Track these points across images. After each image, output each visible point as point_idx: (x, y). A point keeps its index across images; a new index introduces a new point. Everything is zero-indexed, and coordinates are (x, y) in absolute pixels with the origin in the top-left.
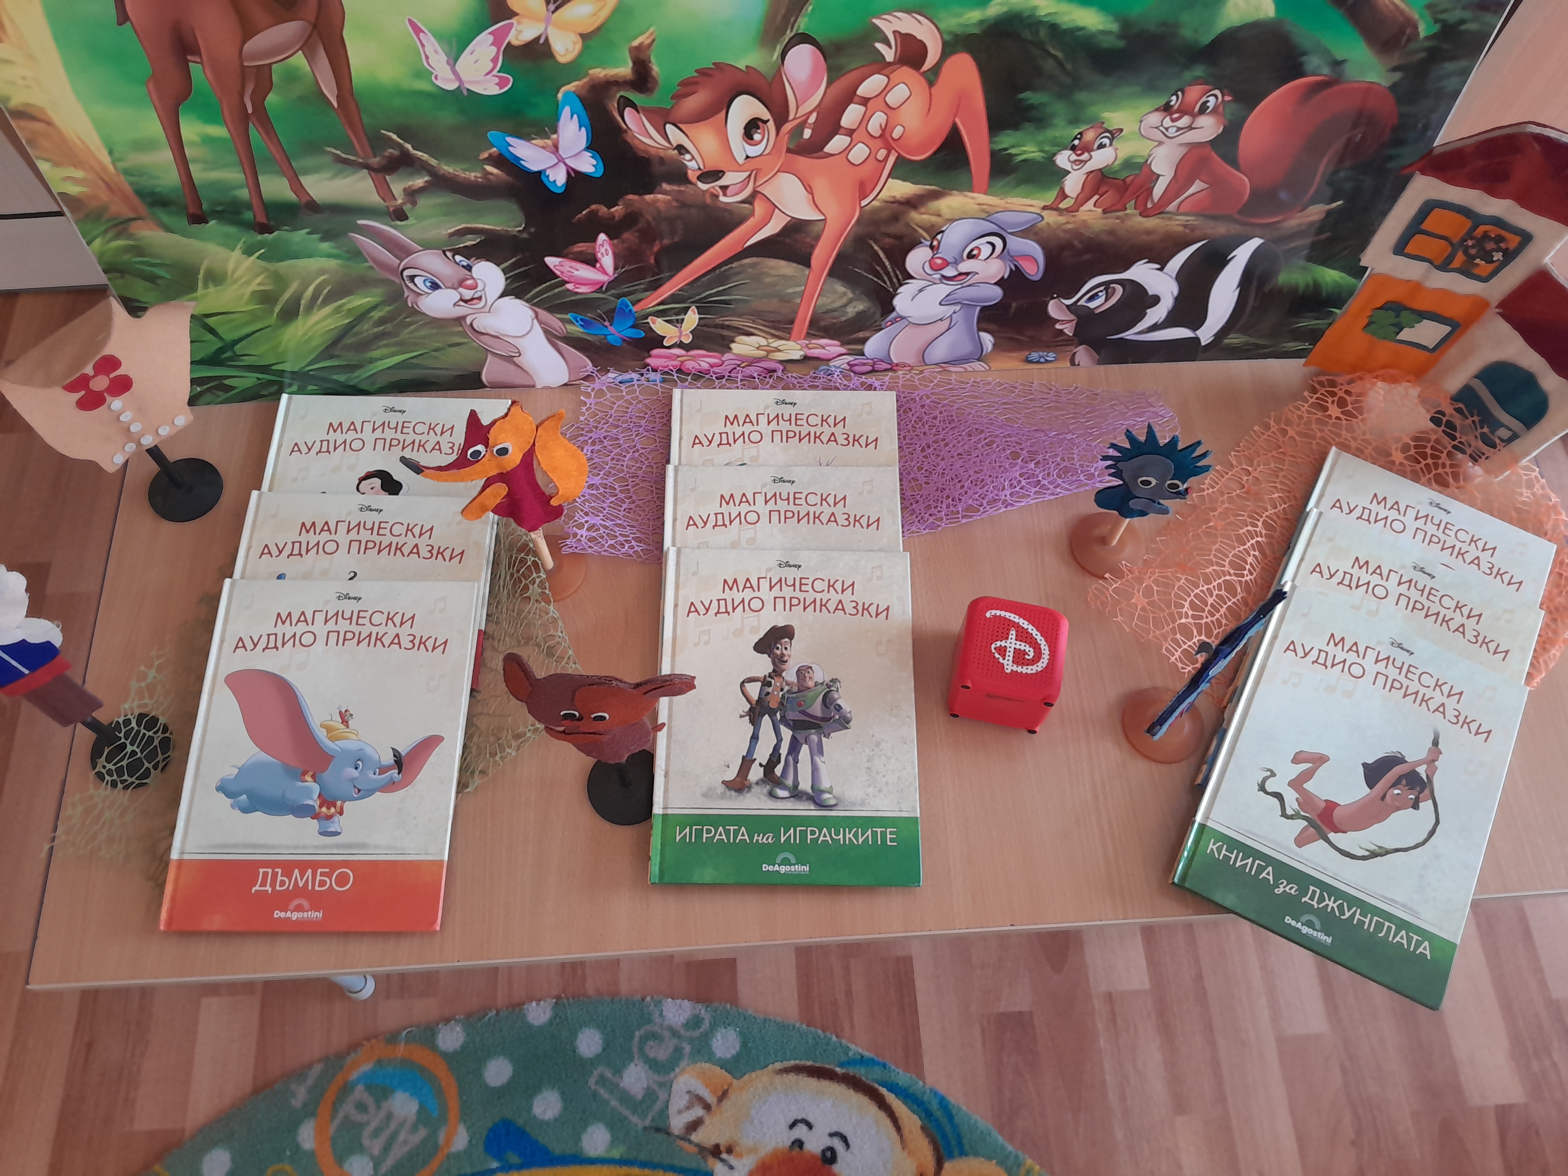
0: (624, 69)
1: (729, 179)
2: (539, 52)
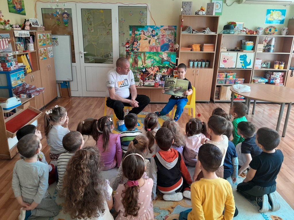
1: (150, 71)
2: (144, 66)
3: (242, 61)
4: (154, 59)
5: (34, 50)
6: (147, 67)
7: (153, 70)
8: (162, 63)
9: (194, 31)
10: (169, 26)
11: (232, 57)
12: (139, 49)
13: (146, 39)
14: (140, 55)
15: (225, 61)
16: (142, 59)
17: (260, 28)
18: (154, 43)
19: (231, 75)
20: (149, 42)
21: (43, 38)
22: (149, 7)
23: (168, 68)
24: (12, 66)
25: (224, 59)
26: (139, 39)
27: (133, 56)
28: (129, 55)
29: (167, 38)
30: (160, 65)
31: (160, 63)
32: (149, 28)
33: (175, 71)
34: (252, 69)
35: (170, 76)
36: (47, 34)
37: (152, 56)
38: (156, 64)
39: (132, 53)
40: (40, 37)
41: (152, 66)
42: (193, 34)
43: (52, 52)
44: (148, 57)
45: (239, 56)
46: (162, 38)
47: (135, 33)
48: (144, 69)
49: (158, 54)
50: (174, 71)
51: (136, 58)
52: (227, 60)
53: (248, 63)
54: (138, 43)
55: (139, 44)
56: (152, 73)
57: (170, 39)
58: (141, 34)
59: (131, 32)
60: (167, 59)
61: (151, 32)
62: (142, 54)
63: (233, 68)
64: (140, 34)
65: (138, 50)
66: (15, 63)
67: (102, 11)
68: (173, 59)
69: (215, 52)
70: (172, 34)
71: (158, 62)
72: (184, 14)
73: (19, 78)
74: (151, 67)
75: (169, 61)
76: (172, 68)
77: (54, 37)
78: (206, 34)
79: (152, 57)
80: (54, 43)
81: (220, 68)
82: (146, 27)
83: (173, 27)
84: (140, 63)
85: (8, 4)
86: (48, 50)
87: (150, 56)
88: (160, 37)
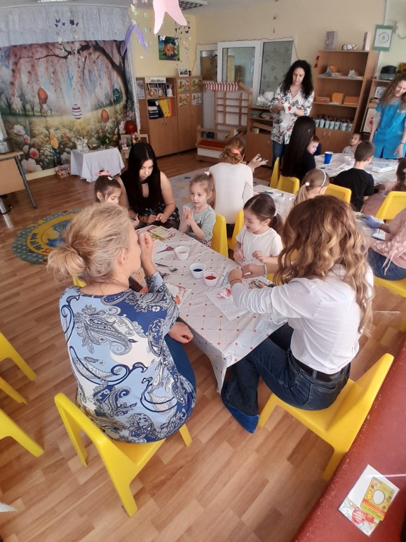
5: (172, 96)
15: (372, 123)
21: (185, 84)
25: (372, 118)
43: (199, 99)
69: (358, 107)
78: (350, 78)
86: (193, 96)
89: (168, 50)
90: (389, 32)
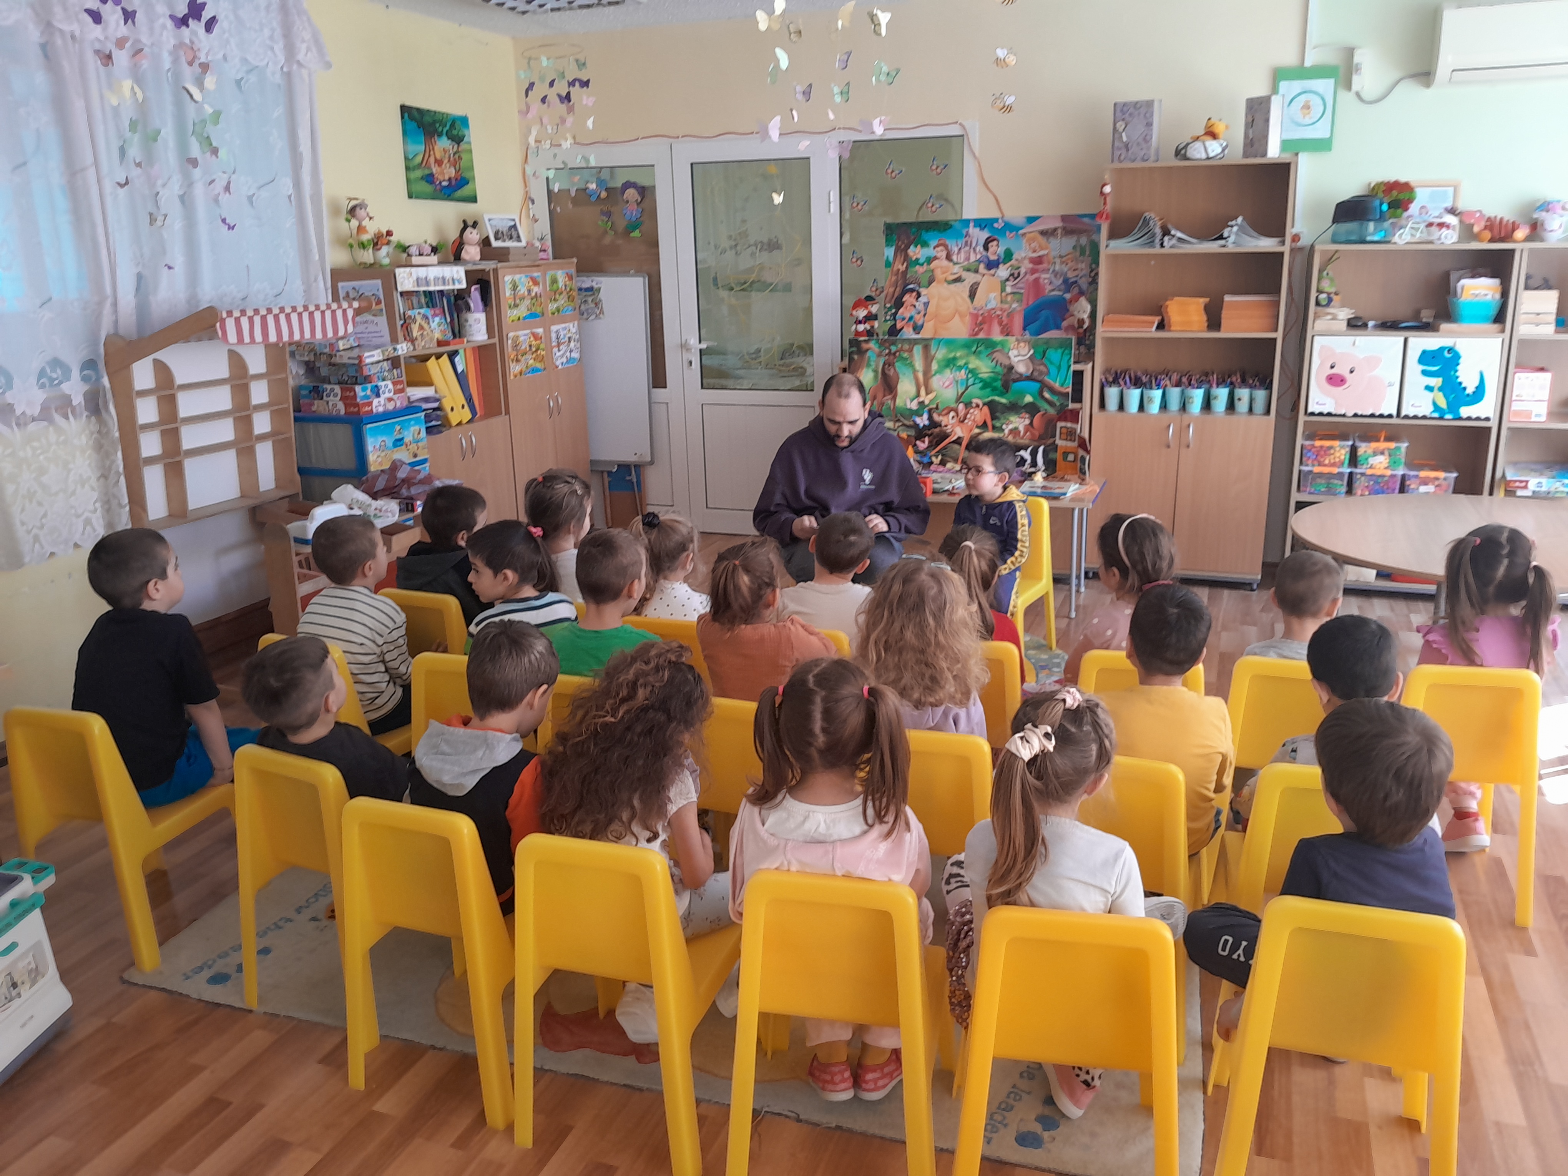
0: (934, 406)
1: (949, 427)
2: (923, 402)
3: (1436, 382)
4: (971, 371)
5: (486, 337)
6: (937, 408)
7: (963, 421)
8: (1006, 387)
9: (1166, 238)
10: (1064, 218)
11: (1373, 362)
12: (922, 326)
13: (958, 280)
14: (905, 355)
15: (1336, 380)
16: (915, 372)
17: (1549, 203)
18: (992, 295)
19: (1382, 453)
20: (972, 295)
21: (529, 291)
22: (975, 140)
23: (1032, 409)
24: (378, 395)
25: (1332, 367)
26: (924, 281)
27: (879, 355)
28: (862, 352)
29: (1056, 274)
30: (997, 398)
31: (994, 389)
32: (974, 231)
33: (1063, 424)
34: (1494, 424)
35: (1041, 449)
36: (549, 274)
37: (961, 357)
38: (976, 393)
39: (873, 345)
40: (515, 287)
41: (958, 400)
42: (1166, 250)
43: (572, 344)
44: (943, 363)
45: (1414, 355)
46: (1033, 271)
47: (906, 256)
48: (925, 416)
49: (986, 348)
50: (1060, 424)
51: (888, 364)
52: (1346, 373)
53: (1470, 390)
54: (923, 299)
55: (926, 304)
56: (959, 432)
57: (1070, 275)
58: (935, 258)
59: (890, 252)
60: (1028, 369)
61: (980, 248)
62: (918, 350)
63: (1381, 416)
64: (930, 260)
65: (917, 329)
66: (391, 386)
67: (773, 169)
68: (1059, 368)
69: (1279, 335)
70: (1083, 253)
71: (986, 385)
72: (1122, 158)
73: (399, 442)
74: (953, 405)
75: (1040, 378)
76: (1052, 411)
77: (587, 282)
78: (1231, 248)
79: (961, 363)
80: (587, 306)
81: (1312, 414)
82: (957, 225)
83: (1086, 220)
84: (906, 387)
85: (408, 169)
86: (554, 336)
87: (951, 355)
88: (1023, 270)
89: (439, 162)
90: (1324, 86)
